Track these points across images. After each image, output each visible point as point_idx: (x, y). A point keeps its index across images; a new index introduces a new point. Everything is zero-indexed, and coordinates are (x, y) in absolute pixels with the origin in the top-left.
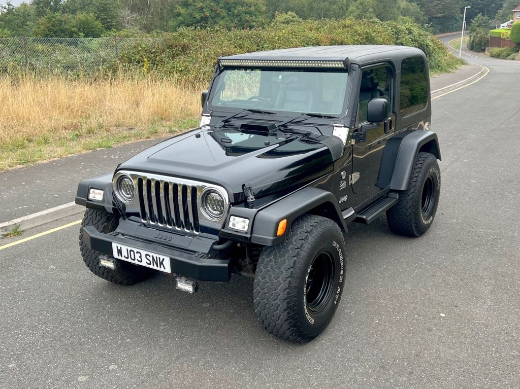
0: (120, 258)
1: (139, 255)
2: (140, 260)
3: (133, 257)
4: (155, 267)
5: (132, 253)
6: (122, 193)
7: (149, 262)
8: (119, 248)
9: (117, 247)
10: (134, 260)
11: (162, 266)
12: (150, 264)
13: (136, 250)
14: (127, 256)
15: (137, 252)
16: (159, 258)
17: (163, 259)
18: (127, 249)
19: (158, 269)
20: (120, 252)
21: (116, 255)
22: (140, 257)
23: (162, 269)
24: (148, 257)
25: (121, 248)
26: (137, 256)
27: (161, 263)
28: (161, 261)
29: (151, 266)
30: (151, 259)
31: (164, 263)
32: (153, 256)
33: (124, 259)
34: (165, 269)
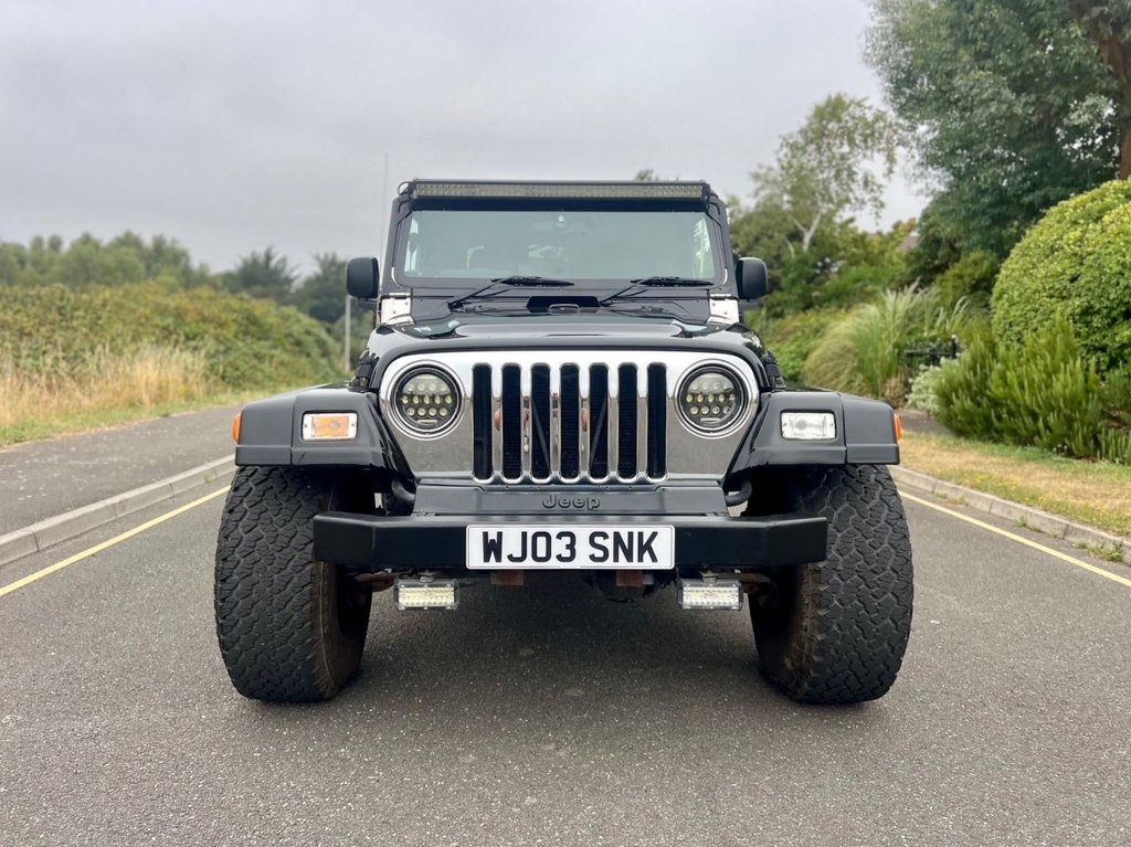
0: (493, 564)
1: (567, 540)
2: (567, 553)
3: (541, 552)
4: (623, 564)
5: (541, 541)
7: (599, 553)
8: (492, 537)
9: (485, 534)
10: (546, 559)
11: (646, 555)
13: (554, 531)
14: (518, 554)
15: (560, 536)
16: (641, 534)
17: (654, 535)
18: (524, 535)
19: (635, 565)
20: (492, 547)
21: (475, 559)
22: (571, 547)
23: (647, 564)
24: (599, 540)
25: (500, 534)
26: (559, 547)
27: (646, 547)
28: (645, 541)
29: (609, 564)
30: (609, 544)
31: (653, 545)
32: (617, 535)
33: (506, 564)
34: (654, 559)
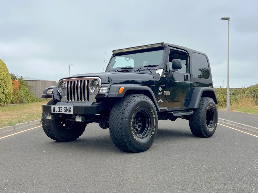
0: (54, 112)
1: (61, 108)
2: (61, 111)
3: (59, 110)
5: (59, 108)
6: (60, 90)
7: (65, 111)
8: (54, 108)
10: (59, 112)
12: (65, 112)
14: (56, 111)
16: (69, 107)
18: (57, 107)
19: (68, 113)
20: (54, 109)
21: (52, 111)
22: (62, 110)
24: (65, 108)
27: (70, 110)
29: (66, 113)
30: (66, 109)
31: (71, 109)
32: (67, 107)
33: (55, 112)
34: (71, 112)
